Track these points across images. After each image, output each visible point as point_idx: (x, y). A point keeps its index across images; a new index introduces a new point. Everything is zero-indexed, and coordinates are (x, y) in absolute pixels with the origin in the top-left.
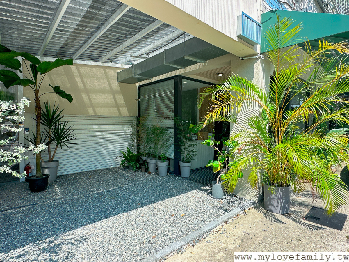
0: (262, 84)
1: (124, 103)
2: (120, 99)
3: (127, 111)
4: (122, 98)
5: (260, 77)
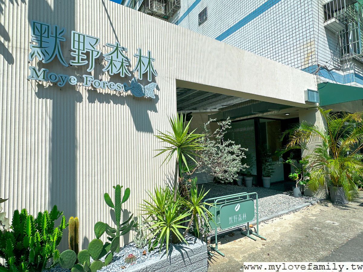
0: (322, 124)
5: (320, 121)
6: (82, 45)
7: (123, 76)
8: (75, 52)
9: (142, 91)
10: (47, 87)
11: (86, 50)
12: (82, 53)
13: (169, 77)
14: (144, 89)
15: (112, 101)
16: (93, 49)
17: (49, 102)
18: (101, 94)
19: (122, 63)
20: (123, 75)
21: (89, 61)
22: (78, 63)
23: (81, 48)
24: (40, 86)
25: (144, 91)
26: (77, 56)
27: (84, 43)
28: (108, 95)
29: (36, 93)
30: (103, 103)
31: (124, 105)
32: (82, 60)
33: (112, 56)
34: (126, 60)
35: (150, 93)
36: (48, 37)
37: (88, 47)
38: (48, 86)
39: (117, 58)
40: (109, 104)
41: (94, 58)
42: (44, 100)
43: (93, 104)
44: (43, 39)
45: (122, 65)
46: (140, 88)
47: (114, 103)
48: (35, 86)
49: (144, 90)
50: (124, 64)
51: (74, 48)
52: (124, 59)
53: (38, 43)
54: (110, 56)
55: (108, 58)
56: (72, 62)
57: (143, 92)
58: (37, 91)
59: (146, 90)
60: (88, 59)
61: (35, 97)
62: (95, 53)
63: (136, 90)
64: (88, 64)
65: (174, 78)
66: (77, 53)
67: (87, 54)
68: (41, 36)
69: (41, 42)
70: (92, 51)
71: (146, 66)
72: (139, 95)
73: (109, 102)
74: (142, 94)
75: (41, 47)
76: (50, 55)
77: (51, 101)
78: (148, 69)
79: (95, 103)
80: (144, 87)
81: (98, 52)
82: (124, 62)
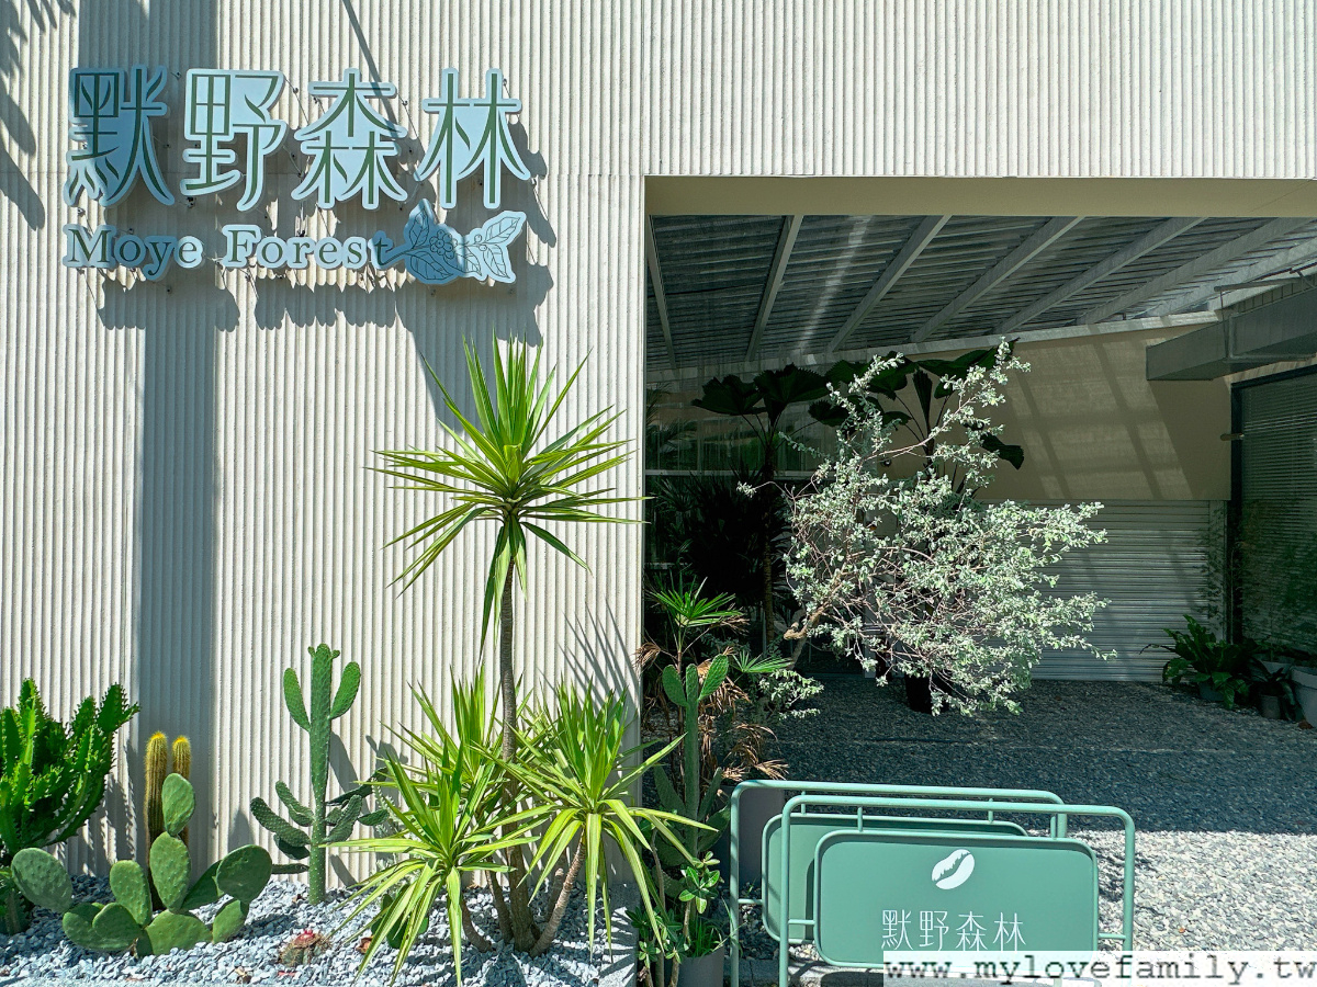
1: (1174, 452)
2: (1157, 439)
3: (1185, 482)
4: (1166, 435)
6: (219, 112)
7: (375, 206)
8: (197, 145)
9: (454, 256)
10: (130, 288)
11: (233, 130)
12: (222, 145)
13: (607, 171)
14: (464, 245)
15: (342, 316)
16: (259, 121)
17: (138, 336)
18: (302, 290)
19: (371, 149)
20: (371, 201)
21: (244, 172)
22: (209, 183)
23: (218, 126)
24: (111, 287)
25: (465, 257)
26: (203, 161)
27: (227, 105)
28: (328, 291)
29: (98, 311)
30: (310, 324)
31: (390, 326)
32: (223, 169)
33: (329, 134)
34: (387, 133)
35: (489, 260)
36: (116, 115)
37: (242, 117)
38: (133, 282)
39: (351, 134)
40: (332, 325)
41: (261, 153)
42: (122, 332)
43: (272, 332)
44: (103, 125)
45: (369, 160)
46: (447, 247)
47: (350, 320)
48: (98, 289)
49: (464, 251)
50: (379, 154)
51: (193, 132)
52: (379, 131)
53: (88, 140)
54: (322, 133)
55: (315, 144)
56: (190, 187)
57: (460, 259)
58: (102, 306)
59: (473, 249)
60: (240, 164)
61: (97, 326)
62: (266, 135)
63: (428, 258)
64: (243, 181)
65: (636, 173)
66: (203, 150)
67: (239, 144)
68: (96, 116)
69: (94, 134)
70: (256, 128)
71: (475, 142)
72: (438, 275)
73: (329, 320)
74: (452, 271)
75: (95, 154)
76: (121, 178)
77: (142, 333)
78: (486, 154)
79: (279, 327)
80: (464, 239)
81: (277, 128)
82: (378, 143)
